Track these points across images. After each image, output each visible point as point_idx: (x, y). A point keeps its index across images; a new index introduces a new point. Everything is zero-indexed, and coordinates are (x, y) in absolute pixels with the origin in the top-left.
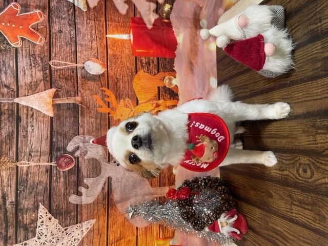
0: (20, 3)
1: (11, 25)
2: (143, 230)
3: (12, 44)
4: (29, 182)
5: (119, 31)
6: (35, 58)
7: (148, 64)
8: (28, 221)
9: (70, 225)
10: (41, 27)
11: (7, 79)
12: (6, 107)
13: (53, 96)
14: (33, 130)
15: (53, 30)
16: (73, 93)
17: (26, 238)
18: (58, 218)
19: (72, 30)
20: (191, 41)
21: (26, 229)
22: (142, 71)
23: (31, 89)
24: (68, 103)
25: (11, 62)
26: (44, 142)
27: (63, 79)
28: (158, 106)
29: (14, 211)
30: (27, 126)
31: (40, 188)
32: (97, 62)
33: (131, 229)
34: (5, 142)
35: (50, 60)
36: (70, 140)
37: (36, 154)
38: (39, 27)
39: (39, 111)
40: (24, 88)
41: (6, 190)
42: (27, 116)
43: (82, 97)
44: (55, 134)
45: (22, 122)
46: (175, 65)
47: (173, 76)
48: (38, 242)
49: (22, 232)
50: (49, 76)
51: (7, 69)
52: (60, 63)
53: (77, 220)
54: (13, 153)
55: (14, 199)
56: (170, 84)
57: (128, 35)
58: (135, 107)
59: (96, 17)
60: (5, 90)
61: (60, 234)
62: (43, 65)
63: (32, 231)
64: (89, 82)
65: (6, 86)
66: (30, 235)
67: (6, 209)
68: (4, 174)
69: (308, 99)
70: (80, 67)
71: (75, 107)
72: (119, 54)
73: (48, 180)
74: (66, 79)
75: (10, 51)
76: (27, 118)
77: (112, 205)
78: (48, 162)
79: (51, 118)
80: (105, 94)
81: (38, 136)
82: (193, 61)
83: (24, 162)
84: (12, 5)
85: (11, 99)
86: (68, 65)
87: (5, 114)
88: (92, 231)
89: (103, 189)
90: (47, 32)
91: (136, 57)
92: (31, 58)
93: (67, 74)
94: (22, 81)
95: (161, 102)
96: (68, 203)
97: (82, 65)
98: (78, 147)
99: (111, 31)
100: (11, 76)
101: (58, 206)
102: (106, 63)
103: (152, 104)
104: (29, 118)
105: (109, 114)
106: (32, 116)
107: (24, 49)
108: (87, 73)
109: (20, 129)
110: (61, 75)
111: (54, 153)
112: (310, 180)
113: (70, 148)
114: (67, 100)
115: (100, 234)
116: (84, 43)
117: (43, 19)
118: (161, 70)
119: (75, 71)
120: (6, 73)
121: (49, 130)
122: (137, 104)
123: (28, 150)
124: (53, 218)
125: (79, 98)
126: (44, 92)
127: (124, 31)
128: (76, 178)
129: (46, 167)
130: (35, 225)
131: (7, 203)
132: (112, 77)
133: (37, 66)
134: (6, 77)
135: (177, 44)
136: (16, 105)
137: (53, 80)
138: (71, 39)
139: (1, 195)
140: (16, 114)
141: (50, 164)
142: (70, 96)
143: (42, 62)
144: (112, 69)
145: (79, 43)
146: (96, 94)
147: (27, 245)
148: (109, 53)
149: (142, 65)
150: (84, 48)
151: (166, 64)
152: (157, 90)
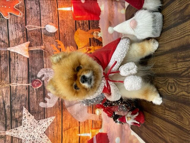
2: (83, 123)
3: (5, 17)
4: (17, 95)
5: (65, 6)
6: (18, 25)
7: (83, 24)
8: (18, 117)
9: (41, 119)
10: (21, 6)
12: (3, 53)
13: (28, 46)
14: (18, 65)
15: (27, 8)
16: (39, 44)
17: (17, 126)
18: (34, 115)
19: (38, 7)
20: (109, 9)
21: (17, 121)
22: (80, 29)
23: (16, 43)
24: (37, 50)
25: (5, 28)
26: (24, 72)
27: (33, 36)
28: (90, 50)
29: (10, 111)
30: (15, 63)
31: (23, 98)
32: (52, 25)
33: (76, 123)
35: (26, 25)
36: (39, 71)
37: (20, 79)
38: (19, 7)
39: (21, 55)
40: (12, 42)
41: (5, 99)
42: (15, 57)
43: (45, 46)
44: (30, 67)
45: (12, 61)
46: (99, 24)
47: (98, 31)
48: (23, 129)
49: (14, 122)
50: (26, 35)
51: (3, 31)
52: (32, 27)
53: (44, 117)
54: (8, 78)
55: (9, 104)
56: (97, 36)
57: (71, 8)
60: (3, 43)
61: (35, 124)
62: (22, 28)
63: (20, 122)
64: (49, 37)
65: (3, 41)
66: (19, 124)
67: (5, 110)
68: (3, 90)
69: (172, 40)
70: (43, 29)
71: (41, 52)
72: (65, 20)
73: (28, 94)
74: (36, 36)
75: (4, 21)
76: (15, 59)
77: (64, 109)
78: (27, 83)
79: (28, 58)
80: (58, 43)
81: (21, 69)
82: (111, 21)
83: (14, 83)
85: (5, 48)
86: (36, 27)
87: (2, 57)
88: (53, 123)
89: (59, 99)
90: (24, 9)
91: (75, 21)
92: (16, 25)
93: (36, 33)
94: (11, 39)
95: (92, 47)
96: (39, 107)
97: (44, 27)
98: (44, 75)
99: (61, 6)
100: (5, 36)
101: (33, 109)
102: (58, 25)
104: (16, 59)
106: (17, 57)
107: (11, 20)
108: (47, 32)
109: (11, 65)
110: (32, 34)
111: (30, 78)
112: (174, 93)
113: (39, 75)
114: (36, 48)
115: (58, 125)
116: (45, 14)
117: (21, 2)
118: (91, 28)
119: (40, 31)
120: (2, 34)
121: (27, 65)
122: (77, 49)
123: (16, 77)
124: (31, 115)
125: (43, 47)
126: (23, 44)
127: (68, 5)
128: (43, 93)
129: (26, 86)
130: (21, 119)
131: (6, 106)
132: (62, 33)
133: (19, 29)
134: (2, 36)
135: (101, 11)
136: (8, 52)
137: (28, 37)
138: (38, 12)
139: (2, 102)
140: (8, 56)
141: (28, 85)
142: (38, 46)
143: (22, 27)
144: (61, 29)
145: (42, 14)
146: (53, 44)
147: (17, 130)
148: (60, 19)
149: (79, 25)
150: (45, 17)
151: (94, 24)
152: (89, 40)
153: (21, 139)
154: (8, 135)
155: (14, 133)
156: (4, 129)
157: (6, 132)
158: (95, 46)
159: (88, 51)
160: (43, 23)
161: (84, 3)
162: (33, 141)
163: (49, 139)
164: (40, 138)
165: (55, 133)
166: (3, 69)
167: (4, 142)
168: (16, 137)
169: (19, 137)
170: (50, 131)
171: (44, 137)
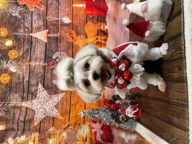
1: (30, 1)
3: (30, 10)
4: (35, 72)
6: (40, 16)
7: (93, 18)
8: (33, 91)
9: (53, 94)
12: (27, 38)
13: (47, 33)
14: (38, 48)
15: (49, 4)
16: (56, 32)
17: (32, 99)
18: (47, 90)
19: (57, 3)
20: (115, 6)
21: (32, 94)
22: (90, 22)
23: (38, 30)
24: (53, 37)
25: (30, 17)
26: (42, 54)
27: (52, 25)
29: (27, 85)
30: (35, 46)
31: (40, 75)
32: (68, 18)
35: (46, 17)
36: (54, 54)
38: (42, 2)
39: (41, 40)
40: (35, 29)
41: (24, 75)
42: (35, 41)
43: (60, 33)
44: (47, 50)
45: (33, 44)
46: (106, 19)
47: (105, 24)
48: (37, 101)
49: (30, 95)
50: (46, 24)
51: (28, 20)
52: (51, 18)
53: (56, 92)
54: (28, 58)
55: (28, 80)
56: (104, 28)
57: (83, 5)
58: (85, 39)
60: (27, 30)
61: (48, 98)
63: (35, 95)
64: (64, 27)
65: (27, 28)
66: (34, 97)
67: (24, 84)
68: (24, 67)
70: (60, 20)
71: (57, 38)
72: (78, 14)
73: (43, 72)
74: (54, 25)
75: (29, 12)
76: (35, 43)
78: (44, 63)
79: (46, 43)
80: (71, 32)
82: (116, 17)
83: (33, 62)
85: (29, 34)
86: (54, 19)
87: (26, 40)
88: (63, 98)
90: (46, 4)
91: (87, 16)
92: (38, 16)
93: (54, 23)
94: (34, 27)
95: (99, 37)
96: (52, 84)
98: (58, 57)
99: (75, 3)
100: (29, 24)
101: (47, 85)
102: (72, 18)
105: (73, 42)
106: (38, 42)
107: (35, 12)
108: (63, 22)
109: (32, 47)
110: (51, 24)
111: (47, 59)
113: (54, 57)
114: (53, 35)
115: (67, 101)
118: (99, 21)
119: (57, 22)
120: (27, 22)
121: (45, 48)
122: (87, 38)
123: (35, 57)
124: (45, 91)
125: (59, 34)
126: (43, 31)
127: (81, 3)
129: (43, 65)
130: (37, 93)
131: (25, 81)
132: (75, 25)
133: (41, 19)
134: (27, 24)
135: (108, 8)
136: (31, 37)
137: (48, 26)
138: (56, 7)
139: (22, 77)
140: (30, 40)
141: (44, 64)
142: (55, 33)
143: (43, 17)
144: (75, 21)
145: (60, 9)
146: (67, 33)
147: (32, 102)
148: (74, 13)
149: (89, 19)
150: (62, 11)
151: (102, 19)
152: (97, 31)
153: (35, 111)
154: (24, 106)
155: (29, 104)
156: (21, 101)
157: (23, 103)
159: (96, 40)
161: (94, 2)
162: (45, 112)
163: (58, 112)
164: (51, 110)
165: (64, 107)
166: (25, 50)
167: (19, 112)
168: (30, 109)
169: (33, 109)
170: (60, 106)
171: (54, 110)
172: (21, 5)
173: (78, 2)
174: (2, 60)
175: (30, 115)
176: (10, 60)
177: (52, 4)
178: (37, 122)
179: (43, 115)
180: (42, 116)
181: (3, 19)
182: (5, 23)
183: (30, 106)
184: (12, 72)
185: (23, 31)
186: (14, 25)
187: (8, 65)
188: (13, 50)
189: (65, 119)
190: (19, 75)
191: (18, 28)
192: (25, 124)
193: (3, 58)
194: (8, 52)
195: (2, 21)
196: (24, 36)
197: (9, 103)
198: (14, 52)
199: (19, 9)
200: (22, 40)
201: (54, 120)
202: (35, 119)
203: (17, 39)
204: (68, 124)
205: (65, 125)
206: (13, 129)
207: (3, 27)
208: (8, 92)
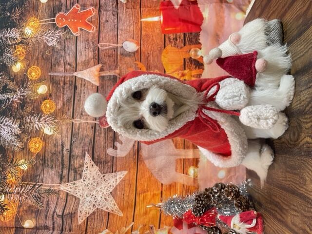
0: (81, 3)
1: (74, 21)
2: (168, 186)
3: (74, 34)
4: (80, 135)
6: (89, 43)
7: (176, 39)
8: (78, 165)
9: (107, 173)
10: (94, 19)
11: (70, 59)
12: (68, 80)
13: (99, 70)
14: (85, 95)
15: (102, 21)
16: (114, 67)
17: (75, 179)
18: (98, 165)
19: (115, 19)
21: (76, 172)
22: (170, 45)
23: (85, 65)
24: (109, 76)
25: (73, 46)
27: (107, 56)
28: (183, 75)
29: (68, 156)
30: (81, 92)
31: (87, 140)
32: (132, 42)
33: (156, 184)
34: (66, 104)
35: (99, 43)
38: (92, 20)
39: (88, 81)
40: (80, 65)
41: (64, 140)
42: (81, 85)
43: (120, 70)
45: (78, 90)
46: (200, 38)
47: (199, 48)
48: (83, 184)
49: (73, 173)
50: (97, 55)
51: (70, 51)
52: (106, 45)
53: (113, 170)
54: (71, 112)
55: (69, 148)
56: (196, 55)
57: (159, 17)
59: (133, 6)
60: (69, 66)
61: (99, 179)
62: (94, 47)
63: (79, 174)
64: (126, 58)
65: (69, 64)
66: (78, 176)
67: (63, 154)
68: (64, 127)
70: (120, 47)
71: (115, 78)
72: (151, 33)
73: (93, 136)
74: (109, 56)
75: (73, 38)
76: (81, 87)
77: (141, 161)
78: (93, 120)
79: (98, 87)
80: (138, 66)
82: (219, 33)
83: (77, 119)
84: (75, 6)
85: (71, 73)
86: (111, 45)
87: (67, 84)
88: (125, 180)
89: (134, 145)
90: (97, 22)
91: (165, 35)
92: (86, 43)
93: (110, 52)
94: (79, 61)
95: (186, 71)
96: (106, 155)
97: (121, 45)
99: (145, 15)
100: (72, 57)
101: (99, 156)
102: (139, 42)
103: (178, 74)
106: (85, 85)
107: (82, 37)
108: (125, 50)
109: (76, 95)
110: (106, 54)
114: (109, 73)
115: (130, 185)
116: (124, 28)
117: (95, 13)
118: (187, 43)
119: (116, 50)
120: (69, 55)
123: (80, 110)
124: (95, 166)
125: (118, 71)
126: (93, 67)
127: (155, 15)
128: (113, 135)
129: (93, 123)
130: (82, 169)
131: (64, 150)
132: (144, 53)
133: (90, 48)
135: (203, 19)
136: (74, 78)
137: (100, 58)
138: (114, 26)
139: (61, 143)
140: (74, 84)
142: (111, 70)
143: (93, 45)
144: (144, 46)
145: (120, 28)
146: (131, 67)
147: (75, 185)
148: (142, 33)
149: (170, 41)
150: (123, 32)
151: (191, 38)
152: (183, 61)
153: (79, 198)
154: (63, 191)
155: (71, 188)
156: (59, 182)
157: (61, 185)
158: (192, 70)
159: (181, 77)
160: (120, 39)
161: (179, 9)
162: (94, 203)
163: (116, 204)
164: (104, 200)
165: (125, 195)
166: (65, 99)
167: (56, 199)
168: (72, 195)
169: (76, 195)
170: (119, 193)
171: (110, 199)
172: (61, 28)
173: (150, 13)
174: (33, 116)
175: (72, 207)
176: (44, 116)
177: (107, 21)
178: (82, 219)
179: (92, 208)
180: (90, 208)
181: (34, 52)
182: (38, 59)
183: (72, 190)
184: (46, 135)
185: (63, 69)
186: (50, 61)
187: (41, 125)
188: (48, 100)
189: (127, 217)
190: (56, 139)
191: (55, 65)
192: (64, 220)
193: (34, 113)
194: (41, 103)
195: (34, 55)
196: (64, 78)
197: (42, 185)
198: (49, 104)
199: (58, 34)
200: (62, 84)
201: (110, 216)
202: (79, 214)
203: (54, 82)
204: (132, 226)
205: (126, 227)
206: (46, 228)
207: (34, 65)
208: (41, 167)
